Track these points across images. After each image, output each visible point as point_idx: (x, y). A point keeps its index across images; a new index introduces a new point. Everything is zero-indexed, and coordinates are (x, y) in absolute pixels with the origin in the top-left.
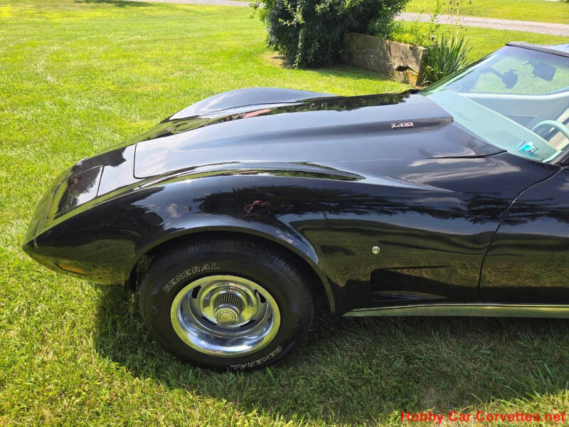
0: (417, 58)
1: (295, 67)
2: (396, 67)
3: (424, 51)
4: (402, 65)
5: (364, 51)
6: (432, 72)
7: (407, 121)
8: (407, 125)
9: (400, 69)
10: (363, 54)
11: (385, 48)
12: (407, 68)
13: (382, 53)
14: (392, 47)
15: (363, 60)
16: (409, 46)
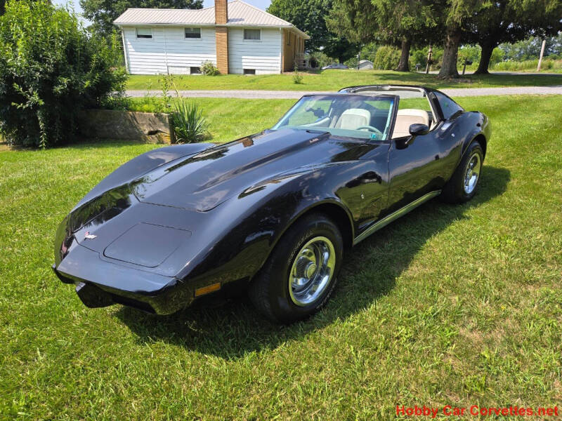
0: (164, 122)
1: (42, 147)
2: (147, 132)
3: (168, 116)
4: (152, 130)
5: (107, 124)
6: (181, 131)
7: (314, 139)
8: (314, 140)
9: (151, 133)
10: (107, 126)
11: (130, 118)
12: (157, 132)
13: (128, 123)
14: (136, 116)
15: (109, 131)
16: (153, 114)
